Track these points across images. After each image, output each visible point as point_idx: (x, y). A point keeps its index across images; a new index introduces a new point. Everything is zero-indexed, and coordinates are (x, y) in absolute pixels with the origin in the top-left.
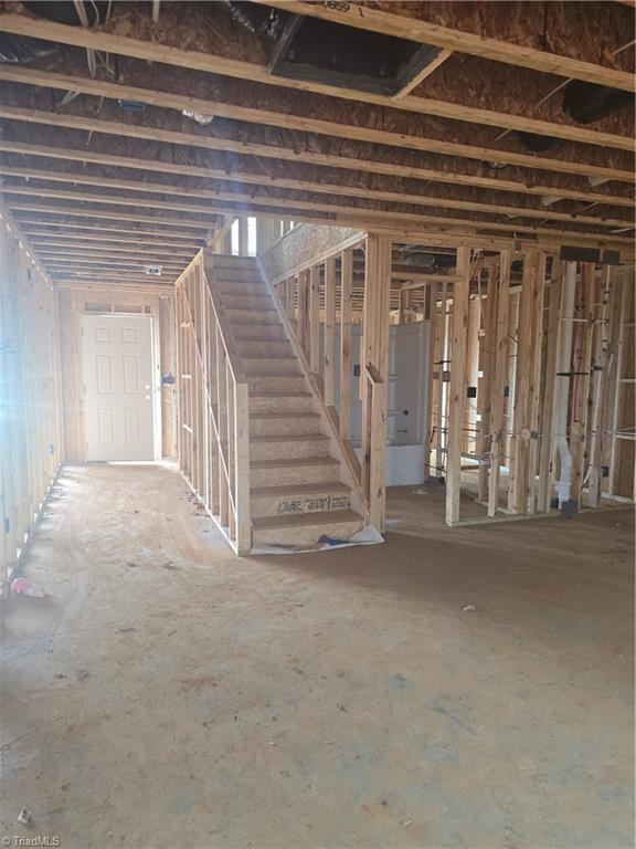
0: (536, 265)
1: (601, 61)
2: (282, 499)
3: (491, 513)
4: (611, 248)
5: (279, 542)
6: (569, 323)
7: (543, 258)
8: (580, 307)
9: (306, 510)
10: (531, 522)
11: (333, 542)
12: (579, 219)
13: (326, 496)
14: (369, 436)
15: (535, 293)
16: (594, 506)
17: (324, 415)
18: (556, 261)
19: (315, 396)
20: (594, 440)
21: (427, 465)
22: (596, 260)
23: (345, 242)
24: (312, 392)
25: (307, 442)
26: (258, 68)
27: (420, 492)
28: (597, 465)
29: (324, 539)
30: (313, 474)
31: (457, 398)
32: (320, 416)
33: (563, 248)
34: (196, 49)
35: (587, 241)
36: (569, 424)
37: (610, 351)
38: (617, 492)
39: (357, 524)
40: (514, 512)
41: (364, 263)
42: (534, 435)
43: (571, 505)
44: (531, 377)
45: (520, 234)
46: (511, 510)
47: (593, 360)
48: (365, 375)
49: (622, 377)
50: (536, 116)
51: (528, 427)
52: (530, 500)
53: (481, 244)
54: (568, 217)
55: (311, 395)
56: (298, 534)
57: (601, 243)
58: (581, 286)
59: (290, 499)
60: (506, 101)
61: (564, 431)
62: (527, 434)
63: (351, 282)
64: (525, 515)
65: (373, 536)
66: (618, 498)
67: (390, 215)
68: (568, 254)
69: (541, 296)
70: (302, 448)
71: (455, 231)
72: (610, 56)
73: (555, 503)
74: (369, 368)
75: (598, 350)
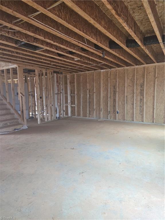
0: (50, 74)
1: (63, 52)
2: (3, 123)
3: (46, 121)
4: (61, 71)
5: (5, 131)
6: (56, 84)
7: (51, 72)
8: (57, 82)
9: (9, 124)
10: (53, 121)
11: (17, 129)
12: (57, 67)
13: (13, 121)
14: (22, 107)
15: (50, 79)
16: (63, 117)
17: (7, 104)
18: (52, 73)
19: (4, 100)
20: (62, 106)
21: (29, 114)
22: (59, 73)
23: (11, 66)
24: (3, 99)
25: (5, 111)
26: (14, 45)
27: (29, 120)
28: (63, 110)
29: (15, 129)
30: (8, 117)
31: (38, 99)
32: (6, 104)
33: (54, 71)
34: (4, 41)
35: (58, 70)
36: (58, 103)
37: (63, 90)
38: (66, 115)
39: (22, 125)
40: (50, 120)
41: (17, 73)
42: (52, 105)
43: (59, 117)
44: (51, 95)
45: (46, 68)
46: (49, 120)
47: (60, 91)
48: (20, 95)
49: (65, 94)
50: (54, 55)
51: (51, 104)
52: (53, 117)
53: (39, 69)
54: (55, 67)
55: (3, 100)
56: (9, 129)
57: (60, 71)
58: (57, 78)
59: (5, 122)
60: (50, 53)
61: (57, 104)
62: (51, 105)
63: (13, 74)
64: (52, 120)
65: (25, 127)
66: (66, 116)
67: (23, 63)
68: (55, 72)
69: (51, 80)
70: (4, 112)
71: (34, 67)
72: (64, 51)
73: (57, 117)
74: (21, 93)
75: (61, 90)
